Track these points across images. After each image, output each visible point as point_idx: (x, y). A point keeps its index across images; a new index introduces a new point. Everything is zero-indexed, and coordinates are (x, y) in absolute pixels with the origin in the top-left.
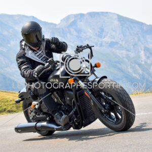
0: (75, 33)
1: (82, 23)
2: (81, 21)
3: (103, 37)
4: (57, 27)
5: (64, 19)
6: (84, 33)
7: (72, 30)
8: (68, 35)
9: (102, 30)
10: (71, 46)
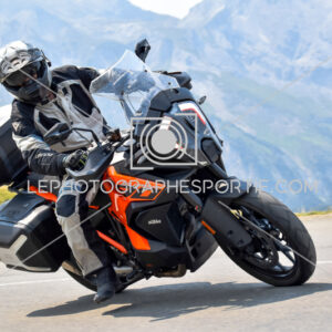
0: (225, 44)
1: (243, 18)
2: (241, 13)
3: (297, 55)
4: (181, 26)
5: (198, 6)
6: (249, 43)
7: (218, 35)
8: (208, 49)
9: (294, 38)
10: (215, 76)
